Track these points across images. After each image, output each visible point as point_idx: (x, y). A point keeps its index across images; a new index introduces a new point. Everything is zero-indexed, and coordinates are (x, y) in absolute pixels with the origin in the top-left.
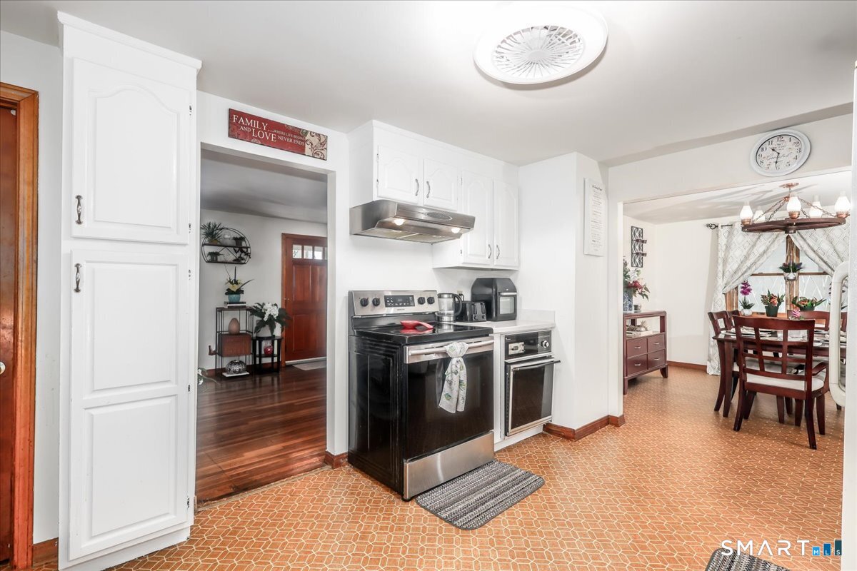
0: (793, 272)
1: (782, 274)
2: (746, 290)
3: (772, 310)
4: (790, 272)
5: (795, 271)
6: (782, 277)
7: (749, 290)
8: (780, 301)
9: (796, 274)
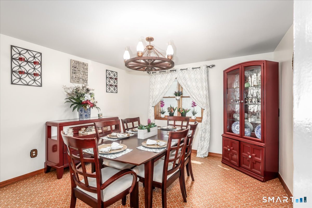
0: (179, 96)
1: (175, 97)
2: (162, 105)
3: (171, 114)
4: (177, 96)
5: (179, 95)
6: (175, 98)
7: (164, 105)
8: (174, 110)
9: (180, 97)
